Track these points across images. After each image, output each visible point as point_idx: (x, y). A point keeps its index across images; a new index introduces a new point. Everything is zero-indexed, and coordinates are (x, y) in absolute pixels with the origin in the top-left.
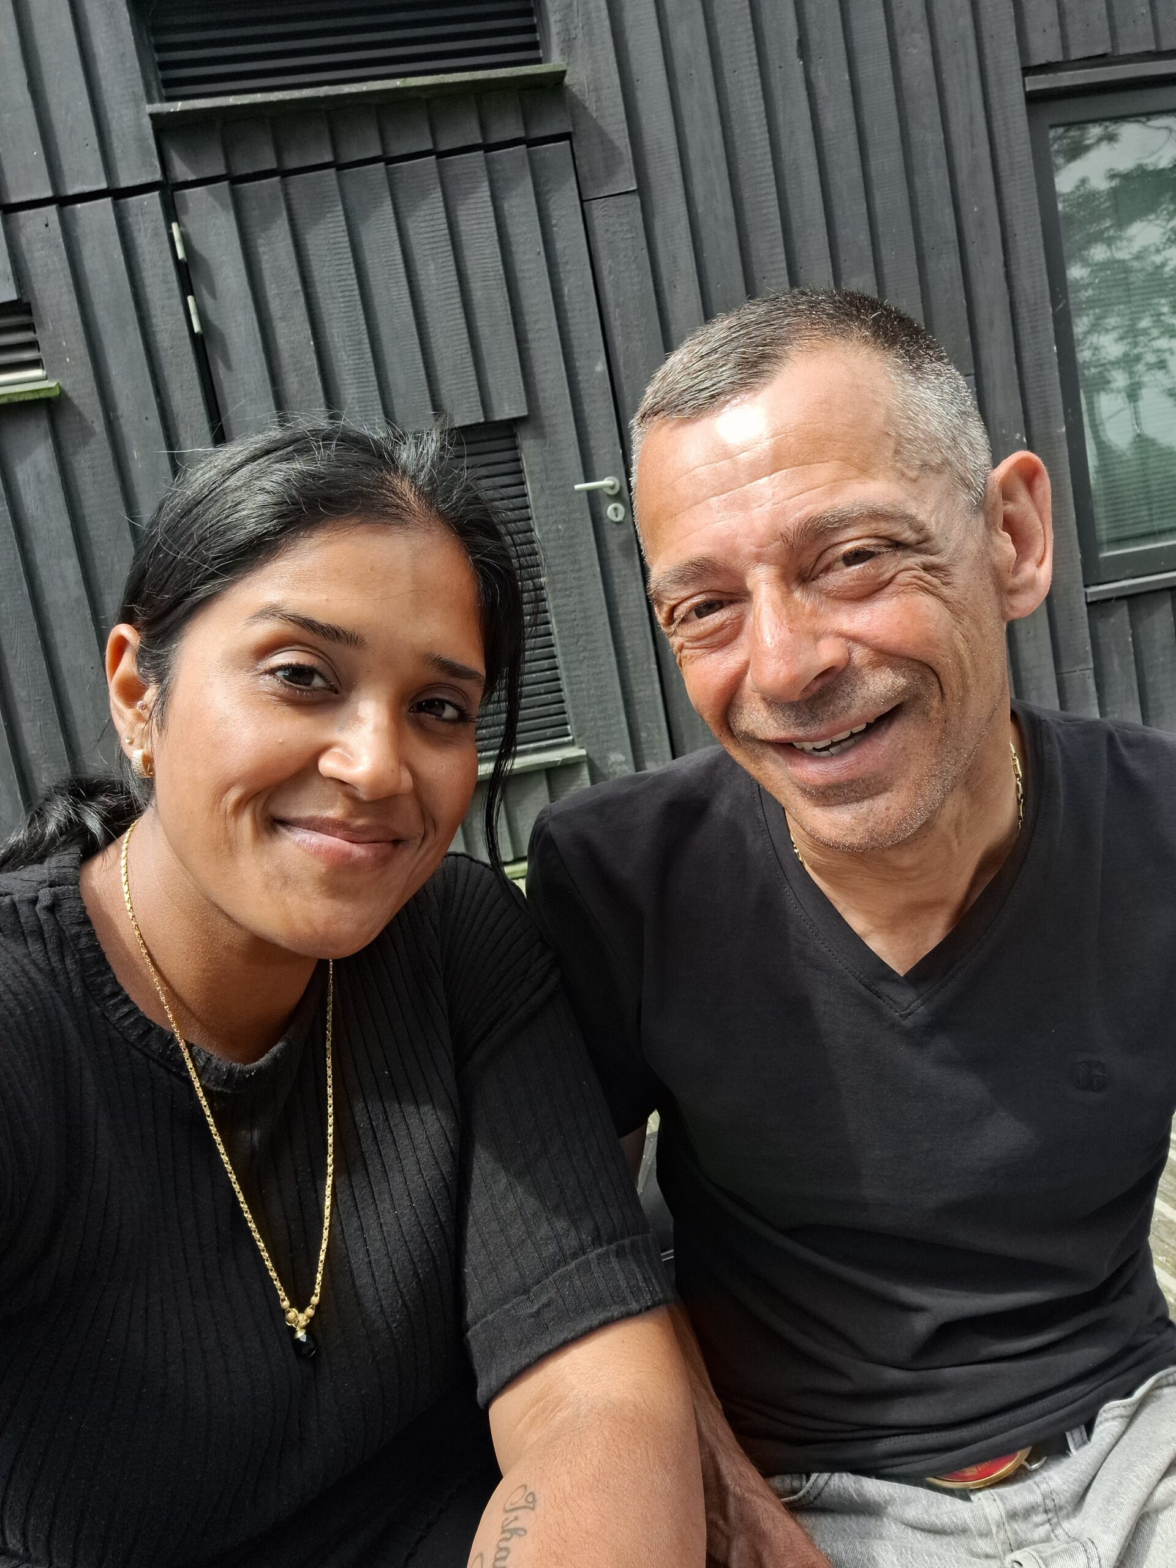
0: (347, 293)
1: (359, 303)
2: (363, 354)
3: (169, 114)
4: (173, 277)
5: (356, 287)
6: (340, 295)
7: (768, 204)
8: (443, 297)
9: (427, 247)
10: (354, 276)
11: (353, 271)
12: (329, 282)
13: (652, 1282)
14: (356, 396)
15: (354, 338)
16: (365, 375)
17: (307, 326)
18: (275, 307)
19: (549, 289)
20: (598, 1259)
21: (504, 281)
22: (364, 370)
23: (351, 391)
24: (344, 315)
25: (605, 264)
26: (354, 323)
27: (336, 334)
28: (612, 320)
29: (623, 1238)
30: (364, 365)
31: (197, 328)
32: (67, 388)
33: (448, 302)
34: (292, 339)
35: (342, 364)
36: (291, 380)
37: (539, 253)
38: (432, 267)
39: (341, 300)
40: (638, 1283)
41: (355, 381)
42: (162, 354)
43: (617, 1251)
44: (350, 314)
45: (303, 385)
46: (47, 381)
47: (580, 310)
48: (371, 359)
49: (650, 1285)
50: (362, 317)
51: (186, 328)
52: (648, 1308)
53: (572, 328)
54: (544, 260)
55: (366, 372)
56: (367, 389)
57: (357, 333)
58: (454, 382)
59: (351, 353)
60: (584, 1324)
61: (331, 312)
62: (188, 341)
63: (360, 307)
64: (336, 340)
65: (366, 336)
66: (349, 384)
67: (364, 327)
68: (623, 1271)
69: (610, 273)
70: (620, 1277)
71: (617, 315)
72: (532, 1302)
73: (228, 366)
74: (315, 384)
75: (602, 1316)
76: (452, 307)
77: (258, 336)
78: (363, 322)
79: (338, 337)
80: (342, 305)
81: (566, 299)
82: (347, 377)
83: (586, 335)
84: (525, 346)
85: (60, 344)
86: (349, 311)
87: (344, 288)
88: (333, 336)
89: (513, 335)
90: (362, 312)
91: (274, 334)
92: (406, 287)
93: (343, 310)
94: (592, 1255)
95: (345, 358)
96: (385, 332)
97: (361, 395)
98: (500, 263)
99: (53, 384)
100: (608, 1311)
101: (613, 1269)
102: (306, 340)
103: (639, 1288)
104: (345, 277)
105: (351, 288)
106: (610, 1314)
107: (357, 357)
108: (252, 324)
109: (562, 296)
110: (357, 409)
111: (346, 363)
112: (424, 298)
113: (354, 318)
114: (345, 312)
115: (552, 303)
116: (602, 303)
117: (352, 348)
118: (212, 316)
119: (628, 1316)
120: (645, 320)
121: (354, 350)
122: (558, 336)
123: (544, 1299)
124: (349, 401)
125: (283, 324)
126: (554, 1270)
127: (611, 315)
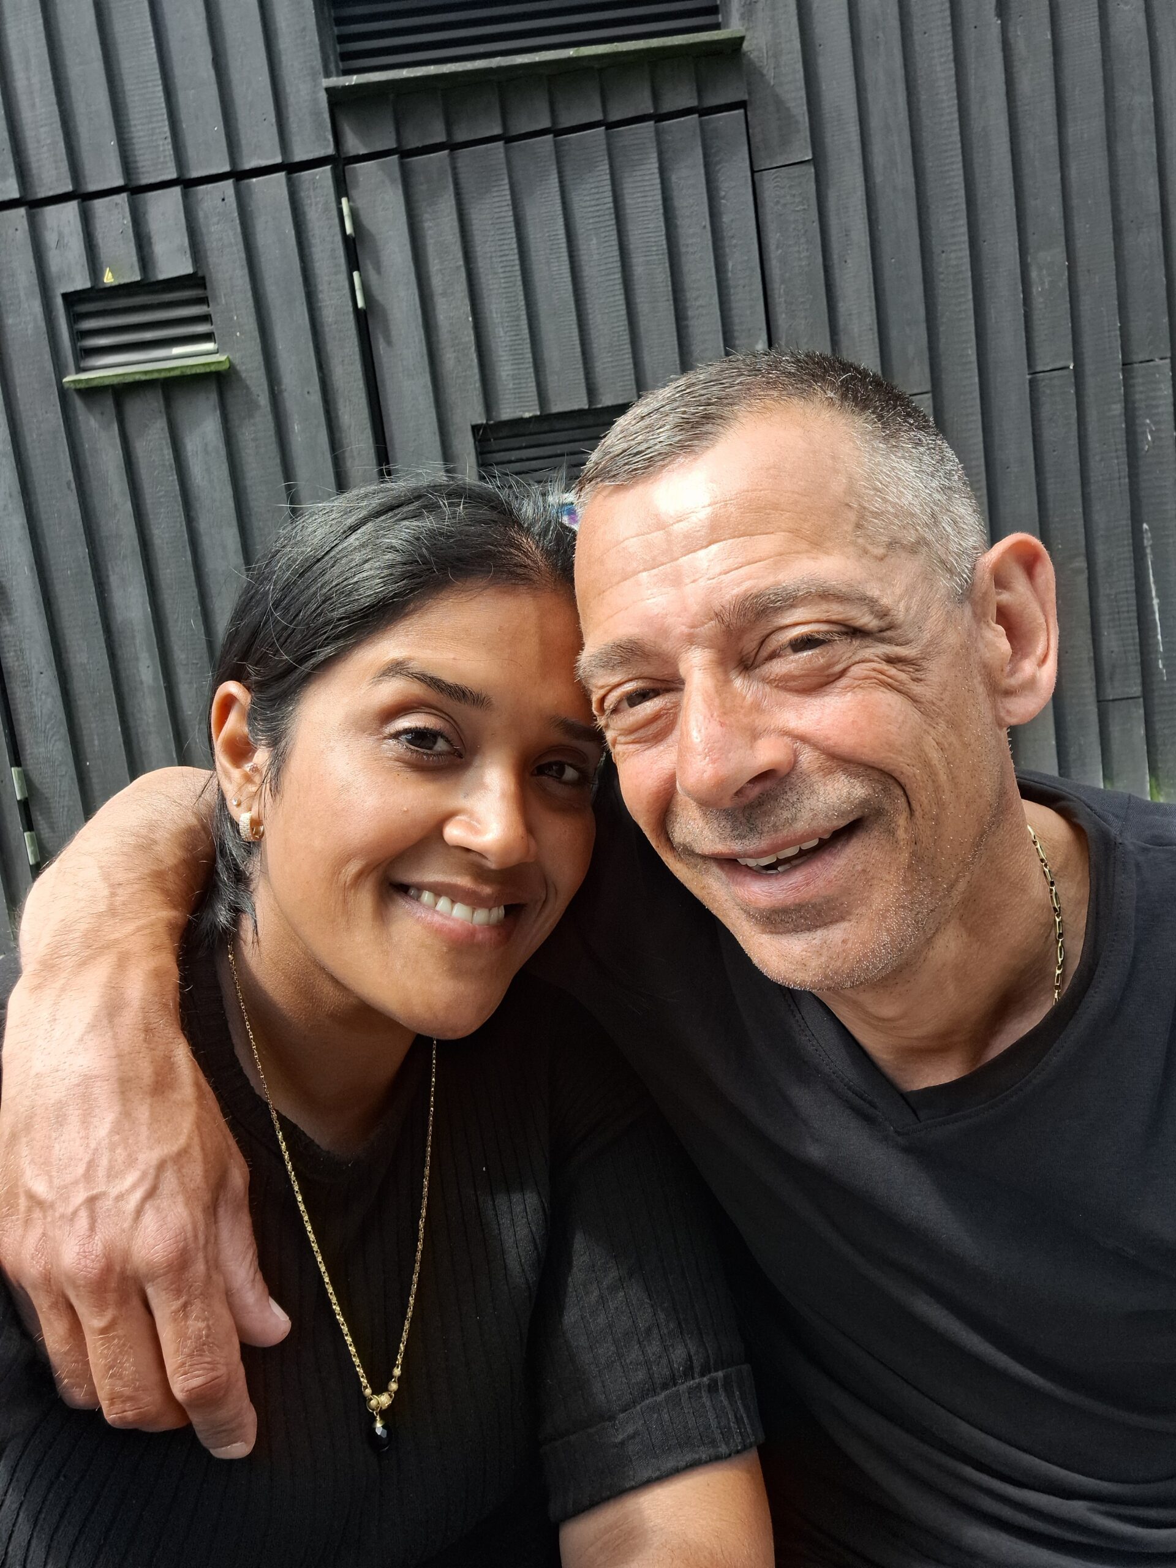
0: (508, 269)
1: (519, 278)
2: (520, 330)
3: (345, 88)
4: (341, 252)
5: (517, 262)
6: (500, 270)
7: (952, 173)
8: (603, 273)
9: (591, 221)
10: (516, 251)
11: (515, 246)
12: (491, 257)
13: (744, 1423)
14: (511, 373)
15: (513, 314)
16: (520, 352)
17: (467, 302)
18: (437, 282)
19: (712, 263)
20: (689, 1394)
21: (666, 256)
22: (521, 347)
23: (506, 368)
24: (504, 291)
25: (773, 238)
26: (513, 299)
27: (494, 310)
28: (776, 296)
29: (716, 1370)
30: (520, 342)
31: (360, 304)
32: (236, 362)
33: (609, 278)
34: (452, 315)
35: (499, 340)
36: (448, 356)
37: (705, 227)
38: (594, 241)
39: (502, 275)
40: (729, 1423)
41: (511, 358)
42: (327, 329)
43: (709, 1385)
44: (510, 290)
45: (459, 361)
46: (218, 355)
47: (744, 287)
48: (528, 336)
49: (742, 1426)
50: (522, 293)
51: (350, 303)
52: (738, 1452)
53: (734, 305)
54: (709, 235)
55: (522, 349)
56: (522, 366)
57: (515, 309)
58: (610, 359)
59: (509, 329)
60: (670, 1464)
61: (491, 287)
62: (351, 316)
63: (519, 283)
64: (495, 315)
65: (524, 312)
66: (505, 361)
67: (523, 303)
68: (715, 1409)
69: (778, 248)
70: (711, 1415)
71: (782, 291)
72: (617, 1430)
73: (389, 343)
74: (472, 360)
75: (689, 1457)
76: (611, 283)
77: (419, 312)
78: (522, 297)
79: (496, 313)
80: (503, 281)
81: (730, 275)
82: (503, 353)
83: (748, 312)
84: (686, 323)
85: (231, 319)
86: (509, 287)
87: (505, 264)
88: (491, 312)
89: (673, 312)
90: (521, 288)
91: (434, 310)
92: (567, 262)
93: (503, 285)
94: (682, 1388)
95: (502, 334)
96: (543, 308)
97: (516, 372)
98: (664, 237)
99: (223, 358)
100: (696, 1453)
101: (703, 1406)
102: (465, 316)
103: (730, 1428)
104: (507, 252)
105: (512, 263)
106: (697, 1456)
107: (512, 333)
108: (414, 299)
109: (726, 271)
110: (511, 386)
111: (503, 339)
112: (585, 274)
113: (513, 294)
114: (505, 288)
115: (714, 278)
116: (767, 279)
117: (511, 324)
118: (377, 292)
119: (716, 1459)
120: (811, 297)
121: (511, 326)
122: (718, 313)
123: (630, 1430)
124: (504, 378)
125: (445, 299)
126: (643, 1398)
127: (776, 292)
